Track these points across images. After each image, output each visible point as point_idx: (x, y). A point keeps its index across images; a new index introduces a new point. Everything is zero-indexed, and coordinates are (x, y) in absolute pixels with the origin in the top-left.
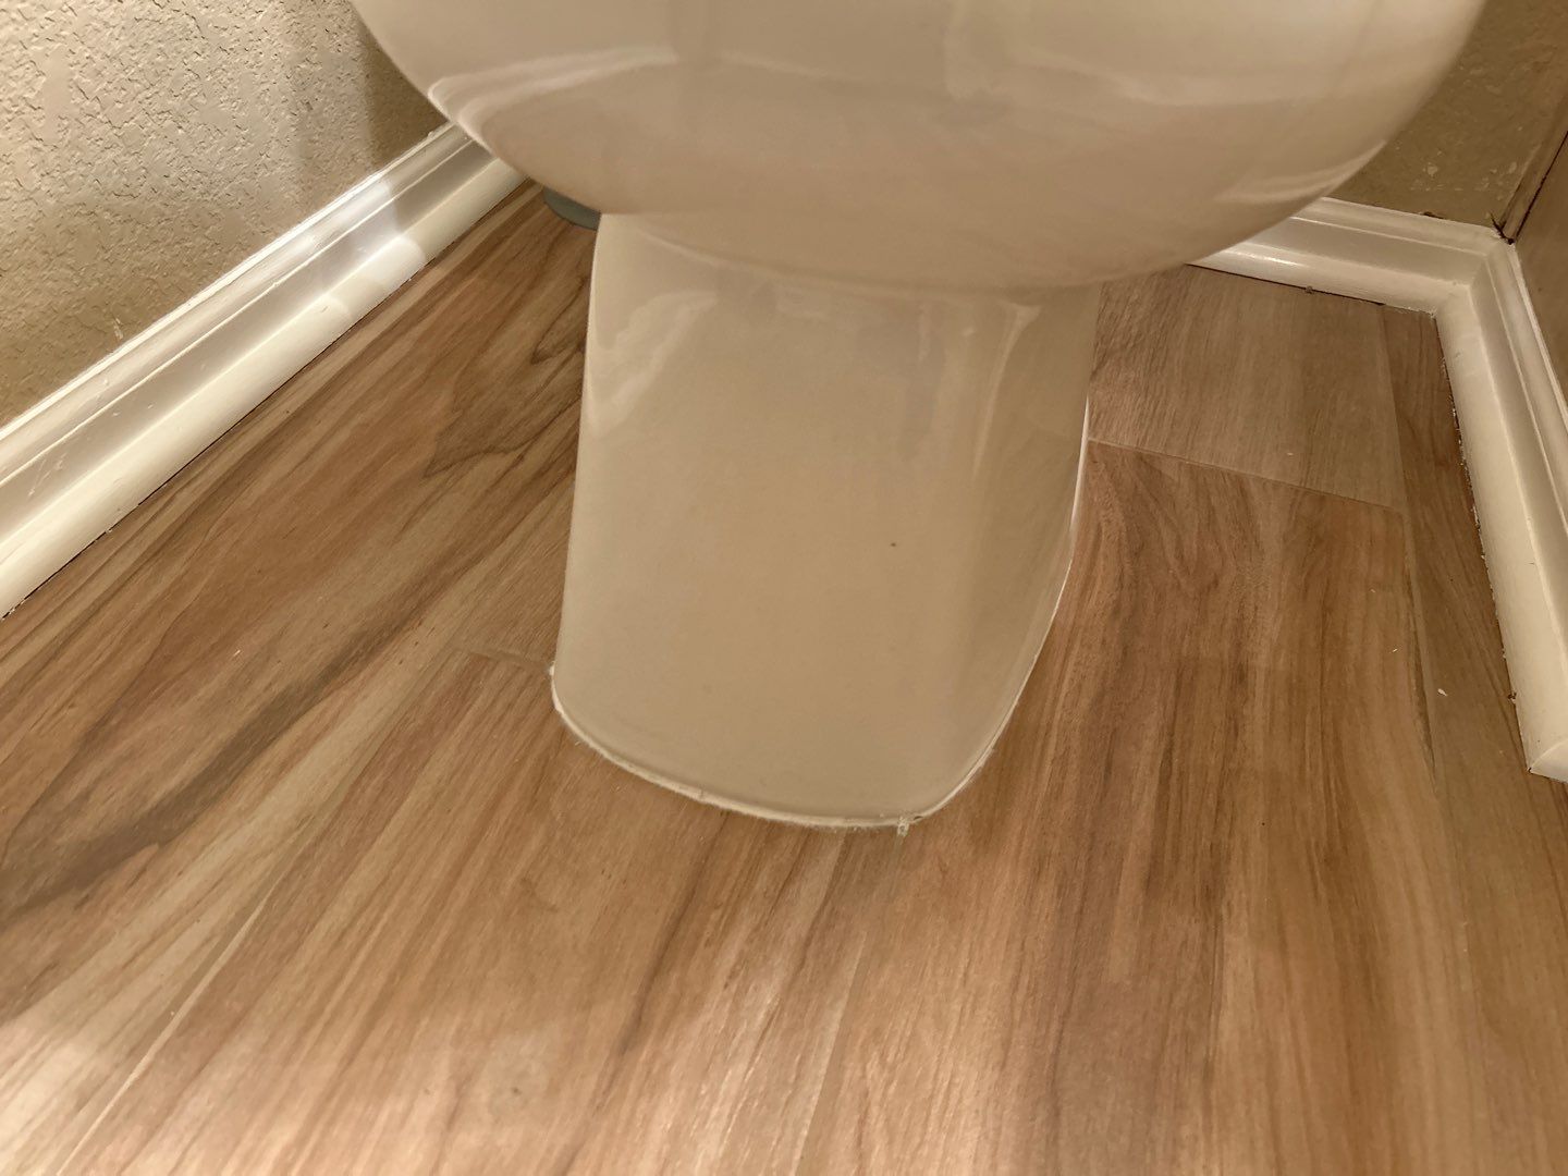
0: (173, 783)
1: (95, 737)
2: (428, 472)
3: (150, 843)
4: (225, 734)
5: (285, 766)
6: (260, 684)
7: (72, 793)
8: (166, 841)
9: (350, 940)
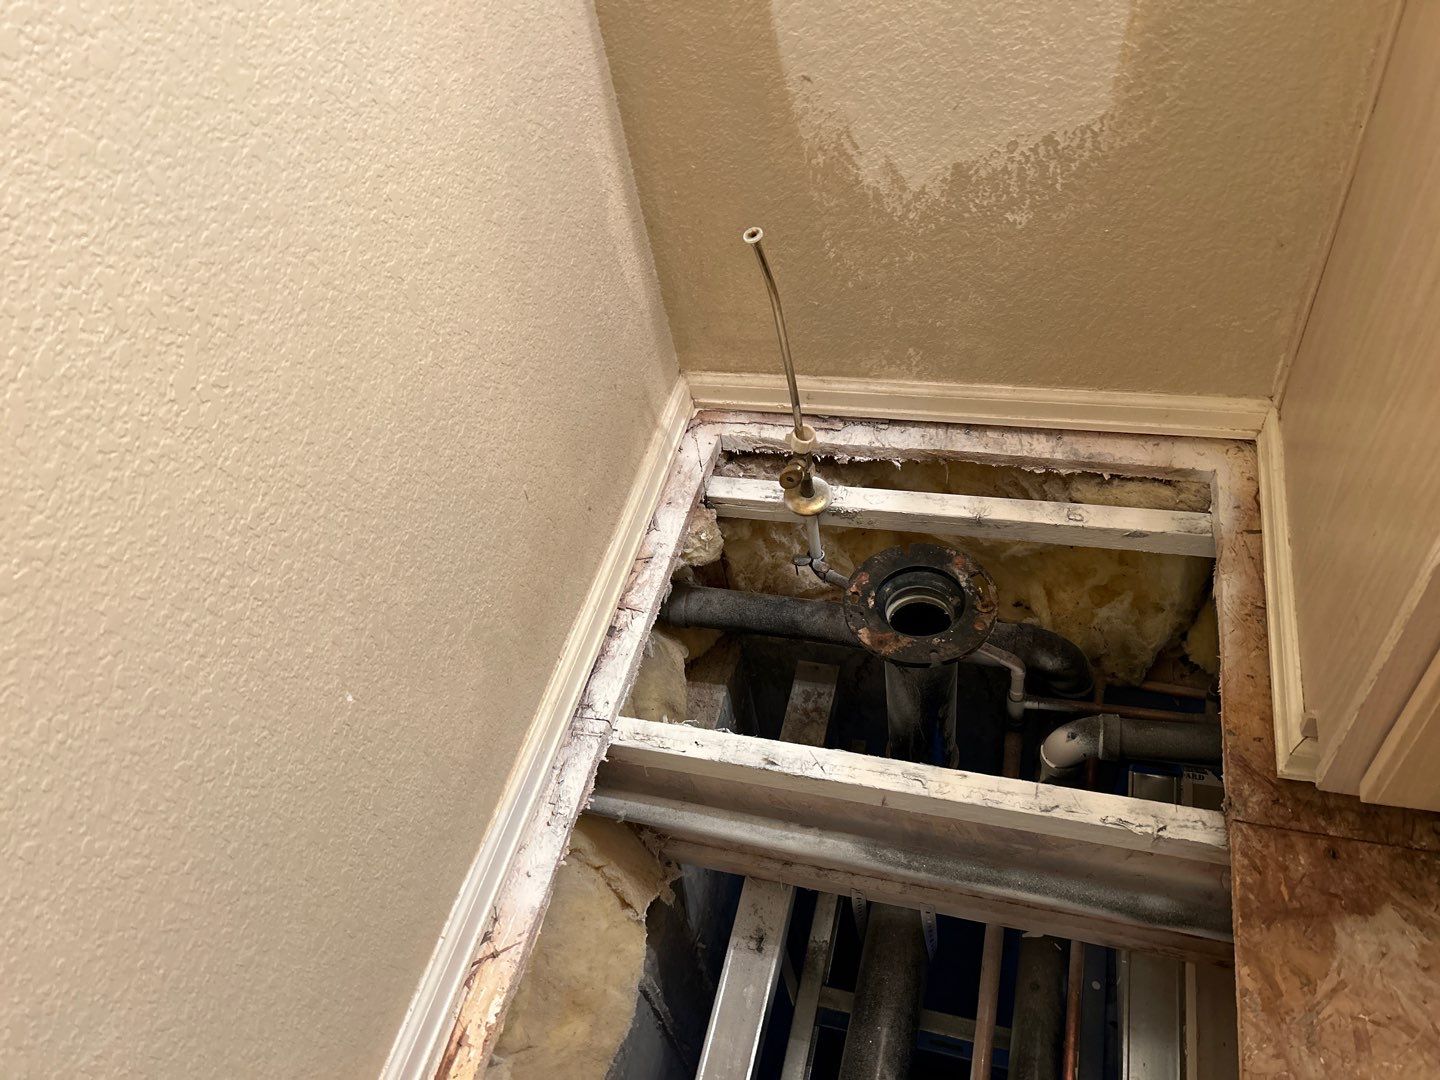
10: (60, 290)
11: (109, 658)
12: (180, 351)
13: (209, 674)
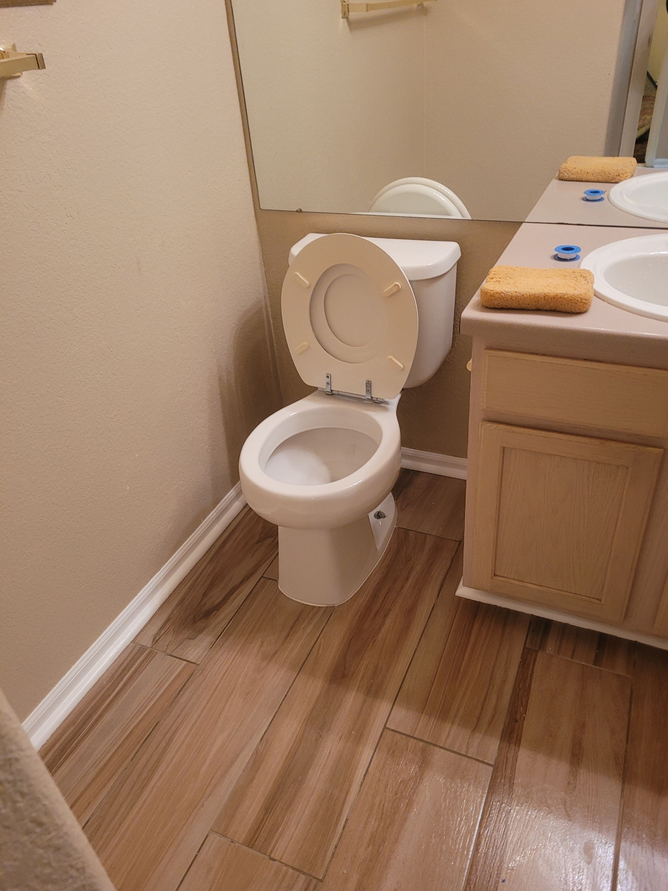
0: (218, 601)
1: (205, 594)
2: (258, 542)
3: (215, 610)
4: (225, 593)
5: (235, 598)
6: (230, 585)
7: (203, 603)
8: (218, 610)
9: (246, 624)
10: (82, 337)
11: (66, 437)
12: (107, 362)
13: (89, 456)
